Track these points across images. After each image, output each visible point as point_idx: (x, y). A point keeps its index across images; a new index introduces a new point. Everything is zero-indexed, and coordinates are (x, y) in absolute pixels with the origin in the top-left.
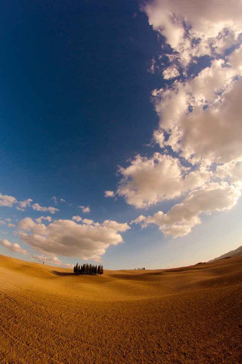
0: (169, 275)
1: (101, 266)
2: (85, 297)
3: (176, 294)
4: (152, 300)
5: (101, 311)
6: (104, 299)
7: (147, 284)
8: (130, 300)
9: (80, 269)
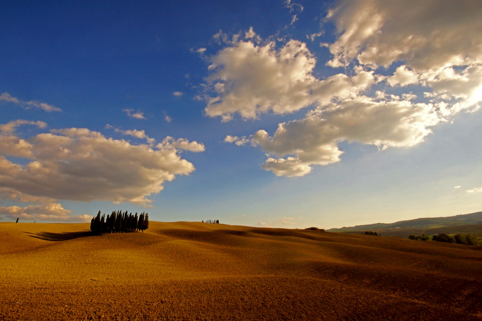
0: (259, 239)
1: (145, 215)
2: (110, 277)
3: (270, 276)
4: (229, 283)
5: (138, 305)
6: (146, 279)
7: (222, 250)
8: (192, 279)
9: (105, 221)
